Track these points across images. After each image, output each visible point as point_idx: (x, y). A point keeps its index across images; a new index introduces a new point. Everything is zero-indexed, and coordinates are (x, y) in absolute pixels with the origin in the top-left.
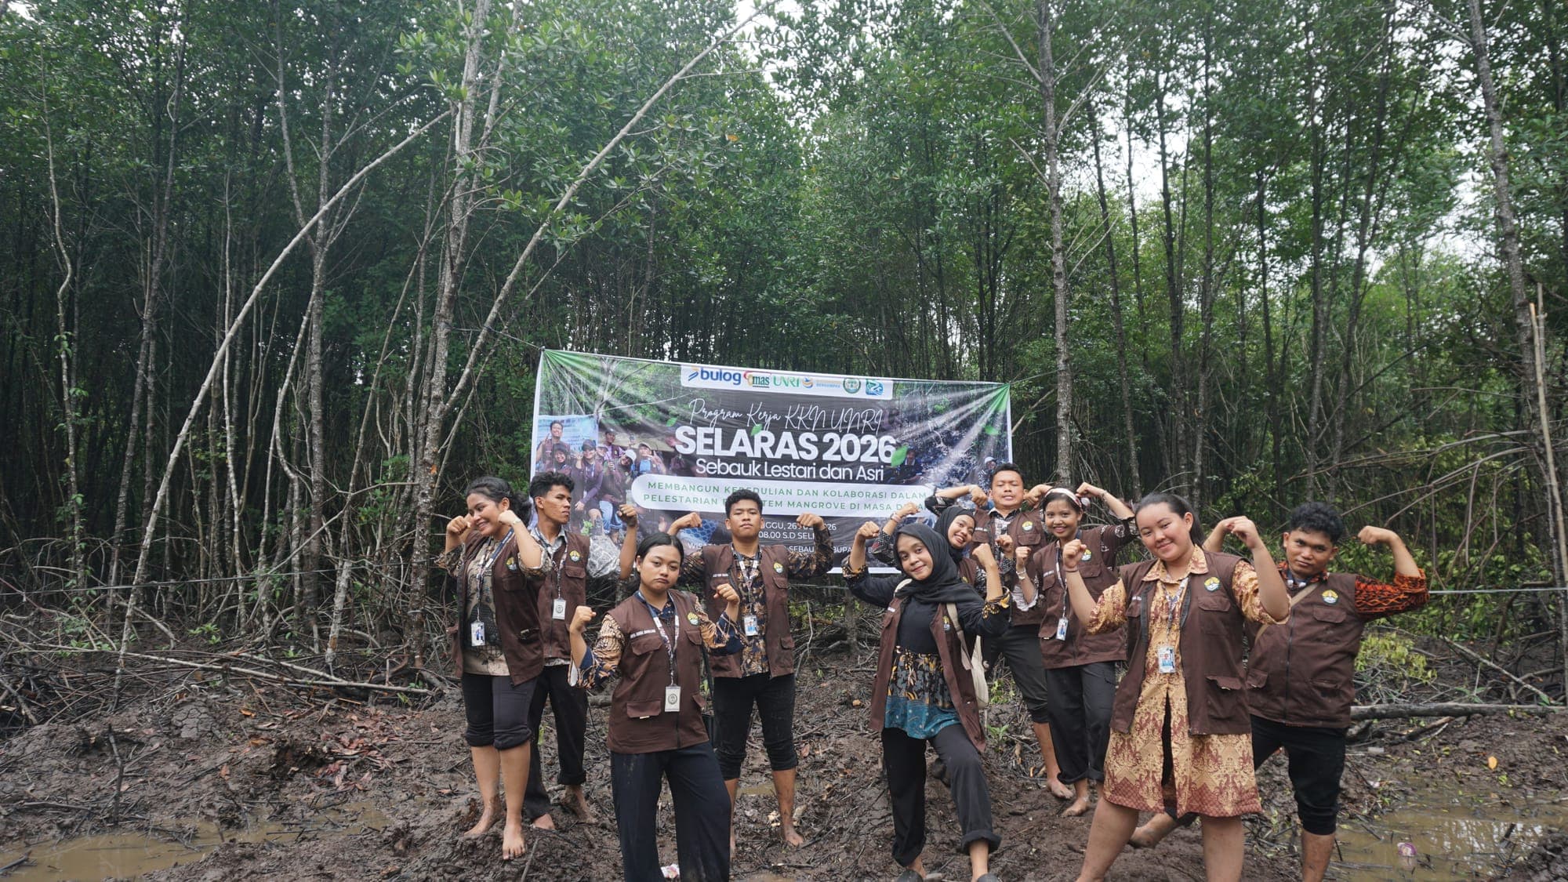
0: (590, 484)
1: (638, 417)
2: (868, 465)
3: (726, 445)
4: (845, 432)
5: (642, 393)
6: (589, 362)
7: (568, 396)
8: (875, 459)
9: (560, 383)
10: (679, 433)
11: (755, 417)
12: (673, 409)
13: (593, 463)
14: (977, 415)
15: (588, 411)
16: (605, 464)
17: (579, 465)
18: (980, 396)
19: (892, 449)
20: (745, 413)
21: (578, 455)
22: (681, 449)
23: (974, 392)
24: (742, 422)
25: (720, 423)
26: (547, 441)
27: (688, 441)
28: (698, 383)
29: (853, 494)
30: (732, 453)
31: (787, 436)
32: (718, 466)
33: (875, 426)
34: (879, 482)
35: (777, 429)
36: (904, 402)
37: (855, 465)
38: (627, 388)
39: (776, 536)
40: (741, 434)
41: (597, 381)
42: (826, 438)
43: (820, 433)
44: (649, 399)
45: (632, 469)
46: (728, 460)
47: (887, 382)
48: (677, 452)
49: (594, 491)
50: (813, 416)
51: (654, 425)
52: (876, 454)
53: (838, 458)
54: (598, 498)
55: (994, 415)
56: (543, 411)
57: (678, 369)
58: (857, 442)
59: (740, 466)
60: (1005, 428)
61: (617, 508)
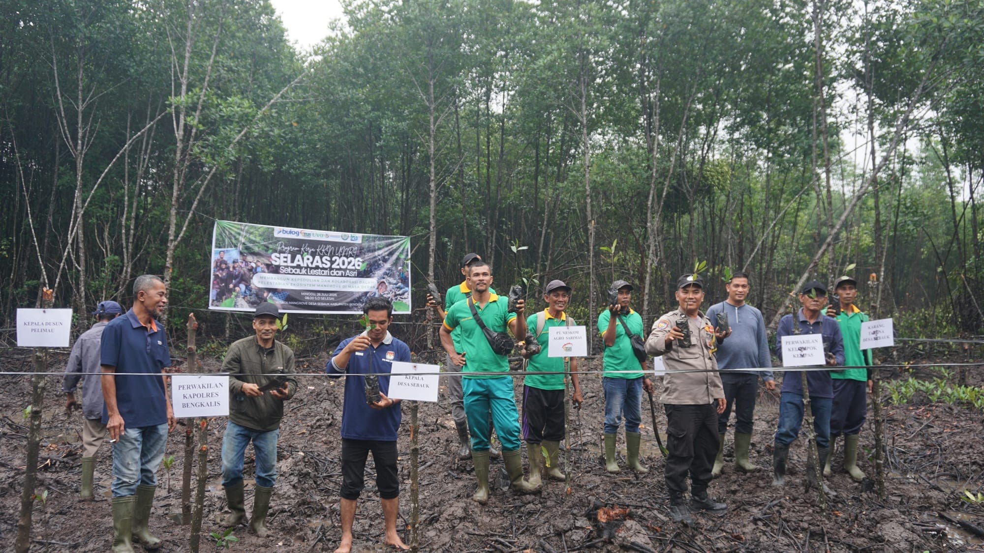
0: (236, 277)
1: (256, 249)
2: (350, 270)
3: (293, 261)
4: (341, 256)
5: (258, 239)
6: (236, 226)
7: (227, 240)
8: (353, 268)
9: (224, 235)
10: (273, 256)
11: (305, 250)
12: (271, 246)
13: (237, 268)
14: (396, 250)
15: (236, 246)
16: (242, 268)
17: (231, 269)
18: (397, 242)
19: (360, 264)
20: (300, 248)
21: (231, 265)
22: (274, 263)
23: (395, 240)
24: (299, 252)
25: (290, 252)
26: (217, 260)
27: (277, 259)
28: (281, 235)
29: (344, 282)
30: (294, 264)
31: (317, 258)
32: (289, 269)
33: (354, 254)
34: (355, 277)
35: (313, 255)
36: (366, 244)
37: (345, 270)
38: (252, 237)
39: (312, 298)
40: (298, 257)
41: (239, 234)
42: (334, 259)
43: (331, 257)
44: (261, 242)
45: (253, 271)
46: (293, 267)
47: (360, 235)
48: (272, 264)
49: (238, 280)
50: (328, 249)
51: (263, 252)
52: (354, 265)
53: (338, 267)
54: (239, 282)
55: (403, 250)
56: (216, 247)
57: (273, 229)
58: (346, 261)
59: (298, 270)
60: (407, 255)
61: (247, 287)
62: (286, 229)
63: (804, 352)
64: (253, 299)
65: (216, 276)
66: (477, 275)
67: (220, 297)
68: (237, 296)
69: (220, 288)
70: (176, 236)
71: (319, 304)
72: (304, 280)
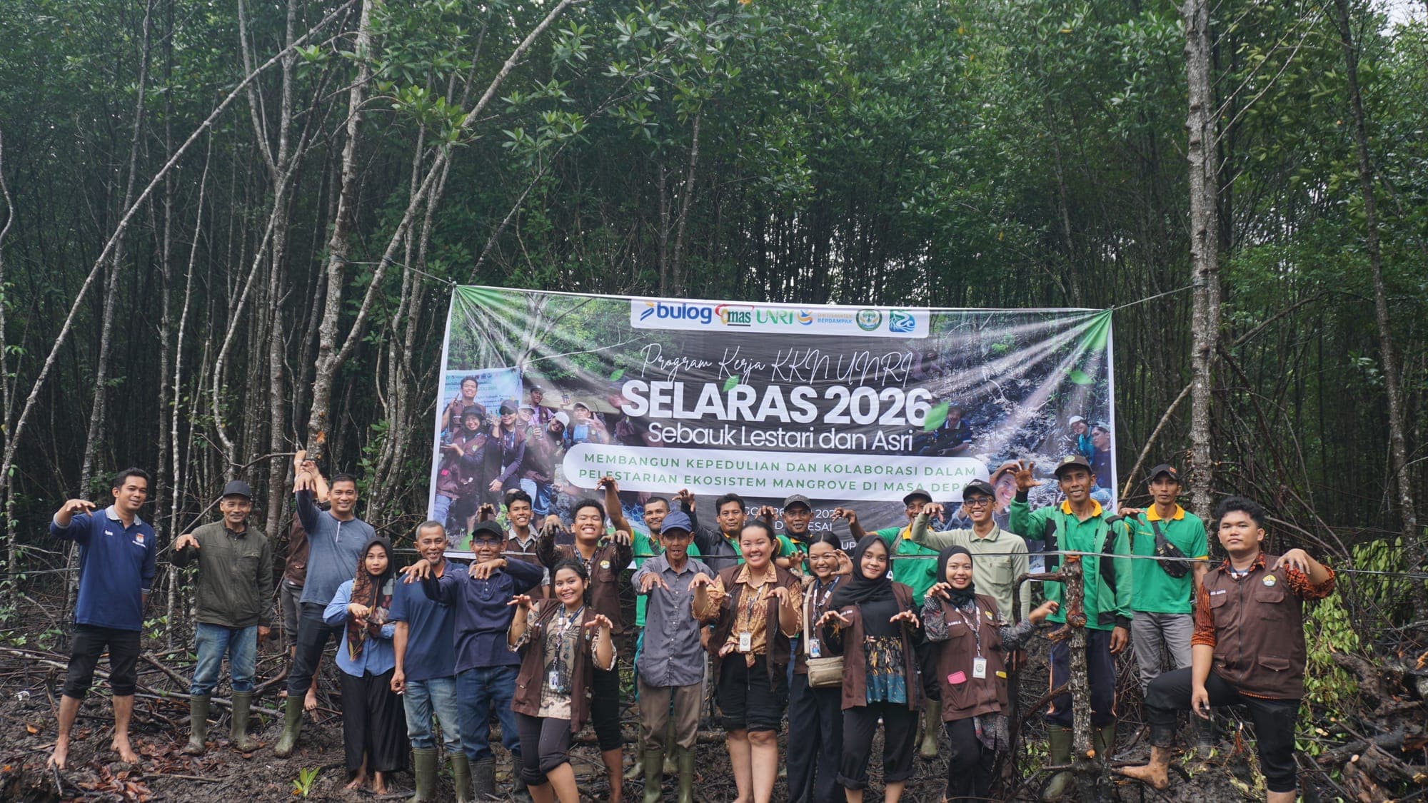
0: (510, 457)
1: (573, 369)
2: (888, 429)
3: (690, 404)
4: (857, 384)
5: (578, 339)
6: (512, 299)
7: (484, 345)
8: (900, 421)
9: (476, 329)
10: (627, 389)
11: (730, 367)
12: (619, 358)
13: (513, 430)
14: (1059, 356)
15: (510, 362)
16: (530, 429)
17: (496, 433)
18: (1064, 328)
19: (925, 407)
20: (716, 361)
21: (495, 420)
22: (629, 410)
23: (1055, 323)
24: (713, 374)
25: (681, 376)
26: (456, 404)
27: (639, 400)
28: (654, 323)
29: (868, 470)
30: (697, 415)
31: (773, 392)
32: (678, 432)
33: (901, 375)
34: (905, 453)
35: (760, 382)
36: (946, 341)
37: (871, 429)
38: (560, 332)
40: (710, 389)
42: (830, 393)
43: (821, 387)
44: (587, 345)
45: (563, 437)
46: (692, 424)
47: (922, 314)
48: (623, 414)
49: (514, 465)
50: (811, 363)
51: (594, 379)
52: (902, 413)
53: (846, 420)
54: (520, 474)
55: (1086, 355)
56: (453, 365)
57: (628, 306)
58: (874, 399)
59: (709, 433)
60: (1102, 374)
61: (542, 487)
62: (668, 302)
65: (449, 455)
67: (457, 520)
69: (460, 490)
70: (339, 340)
72: (729, 463)
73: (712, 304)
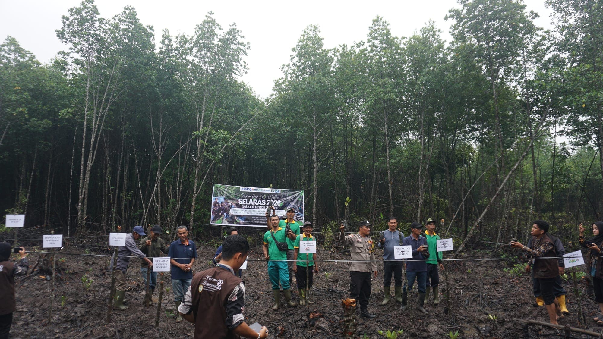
0: (222, 210)
1: (232, 197)
2: (275, 206)
3: (248, 202)
4: (271, 200)
5: (232, 192)
6: (223, 186)
7: (219, 193)
9: (217, 191)
10: (239, 200)
11: (254, 197)
12: (238, 196)
13: (223, 206)
14: (297, 196)
15: (223, 196)
16: (225, 206)
17: (220, 206)
19: (280, 203)
20: (252, 196)
21: (220, 204)
22: (240, 203)
23: (297, 192)
24: (251, 198)
25: (247, 198)
26: (214, 202)
27: (241, 202)
28: (243, 190)
30: (249, 204)
31: (260, 201)
32: (246, 206)
33: (277, 199)
34: (277, 209)
35: (258, 199)
36: (283, 194)
38: (230, 191)
39: (257, 220)
40: (251, 200)
41: (224, 190)
43: (266, 200)
44: (234, 193)
45: (230, 207)
46: (248, 205)
47: (280, 190)
50: (265, 197)
51: (235, 198)
52: (277, 204)
54: (224, 212)
55: (301, 196)
56: (214, 196)
57: (239, 188)
58: (273, 202)
59: (251, 206)
60: (303, 199)
61: (227, 214)
62: (245, 187)
63: (404, 253)
64: (230, 220)
65: (214, 209)
66: (274, 220)
67: (215, 219)
68: (223, 219)
69: (215, 215)
70: (197, 192)
71: (260, 222)
72: (254, 211)
73: (251, 188)
